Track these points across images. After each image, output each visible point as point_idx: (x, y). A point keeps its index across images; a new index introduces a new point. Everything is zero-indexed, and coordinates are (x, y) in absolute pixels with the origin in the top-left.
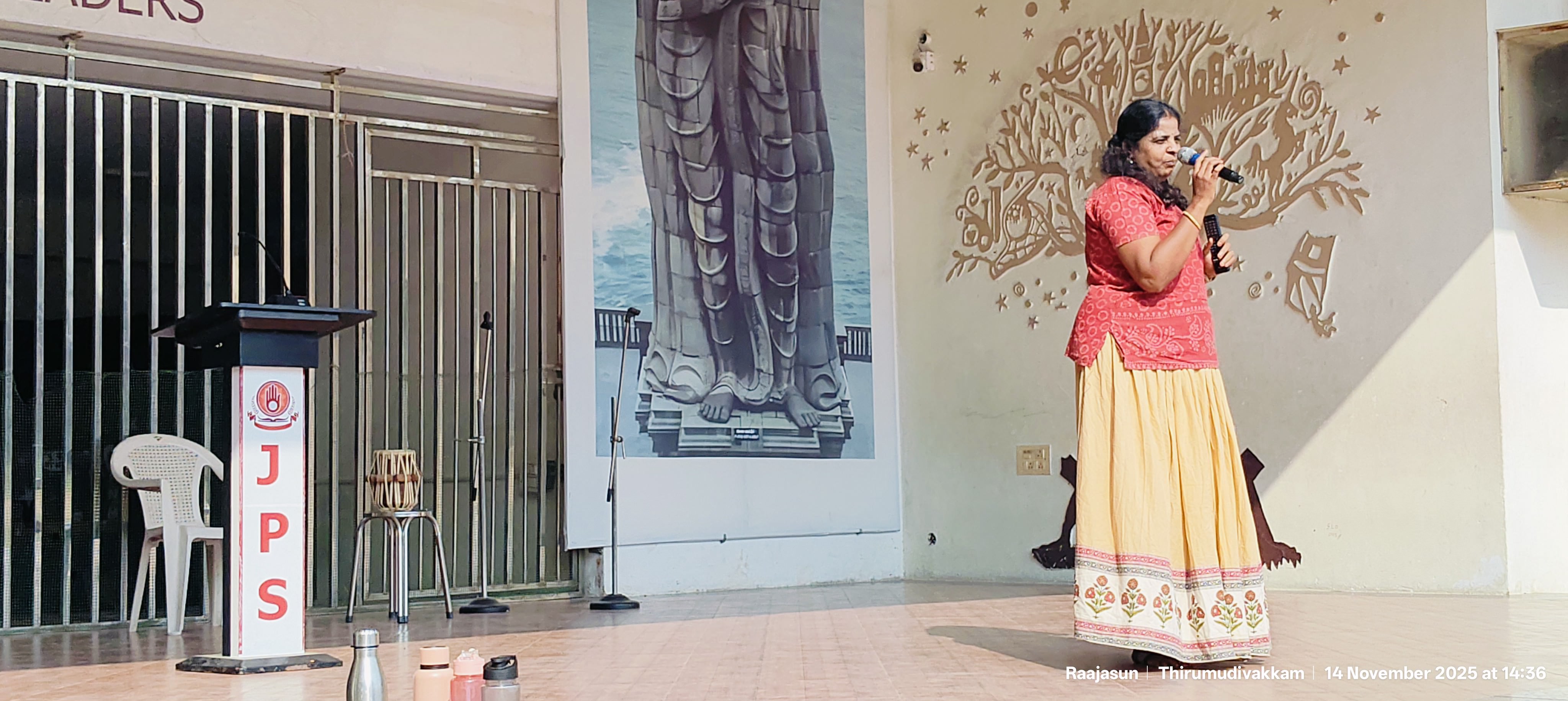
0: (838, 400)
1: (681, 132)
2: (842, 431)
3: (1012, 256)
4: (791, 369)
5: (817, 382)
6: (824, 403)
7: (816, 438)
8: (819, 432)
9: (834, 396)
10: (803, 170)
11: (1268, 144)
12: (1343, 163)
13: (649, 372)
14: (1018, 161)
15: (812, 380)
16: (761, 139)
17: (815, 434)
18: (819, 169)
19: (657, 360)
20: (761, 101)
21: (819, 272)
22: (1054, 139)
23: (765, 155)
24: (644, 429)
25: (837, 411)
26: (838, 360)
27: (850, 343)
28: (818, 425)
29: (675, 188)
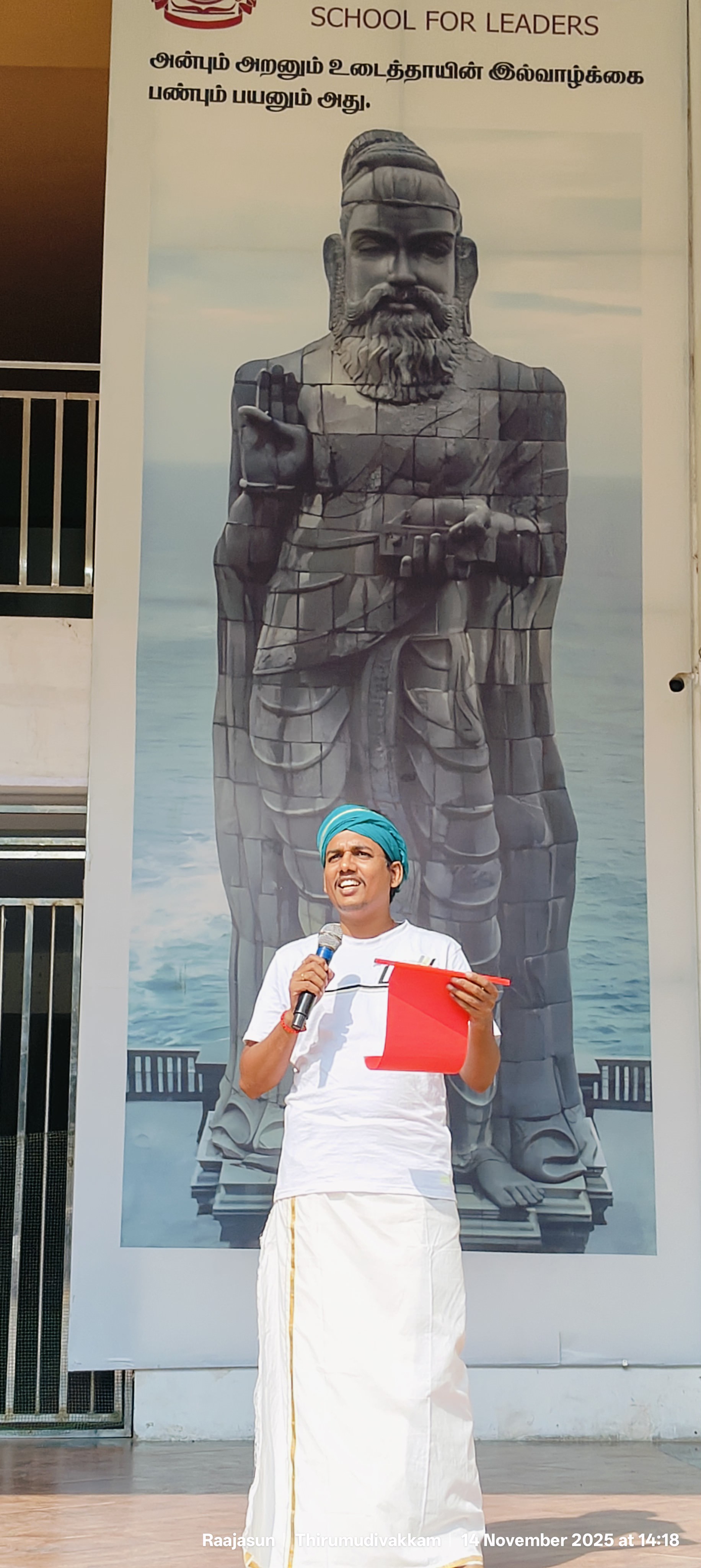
0: (580, 1167)
1: (289, 812)
2: (588, 1212)
4: (483, 1124)
5: (536, 1142)
6: (548, 1171)
7: (533, 1222)
8: (538, 1214)
9: (573, 1161)
13: (218, 1132)
16: (433, 810)
17: (532, 1218)
18: (549, 841)
19: (231, 1116)
20: (436, 759)
23: (442, 831)
24: (205, 1210)
25: (579, 1184)
26: (581, 1108)
27: (605, 1083)
28: (538, 1204)
29: (275, 885)
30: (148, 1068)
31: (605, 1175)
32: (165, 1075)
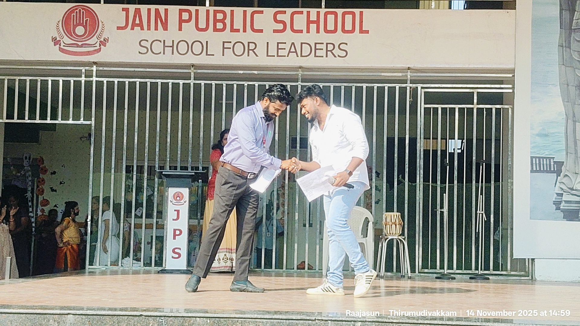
13: (562, 184)
19: (566, 178)
30: (537, 162)
32: (543, 164)
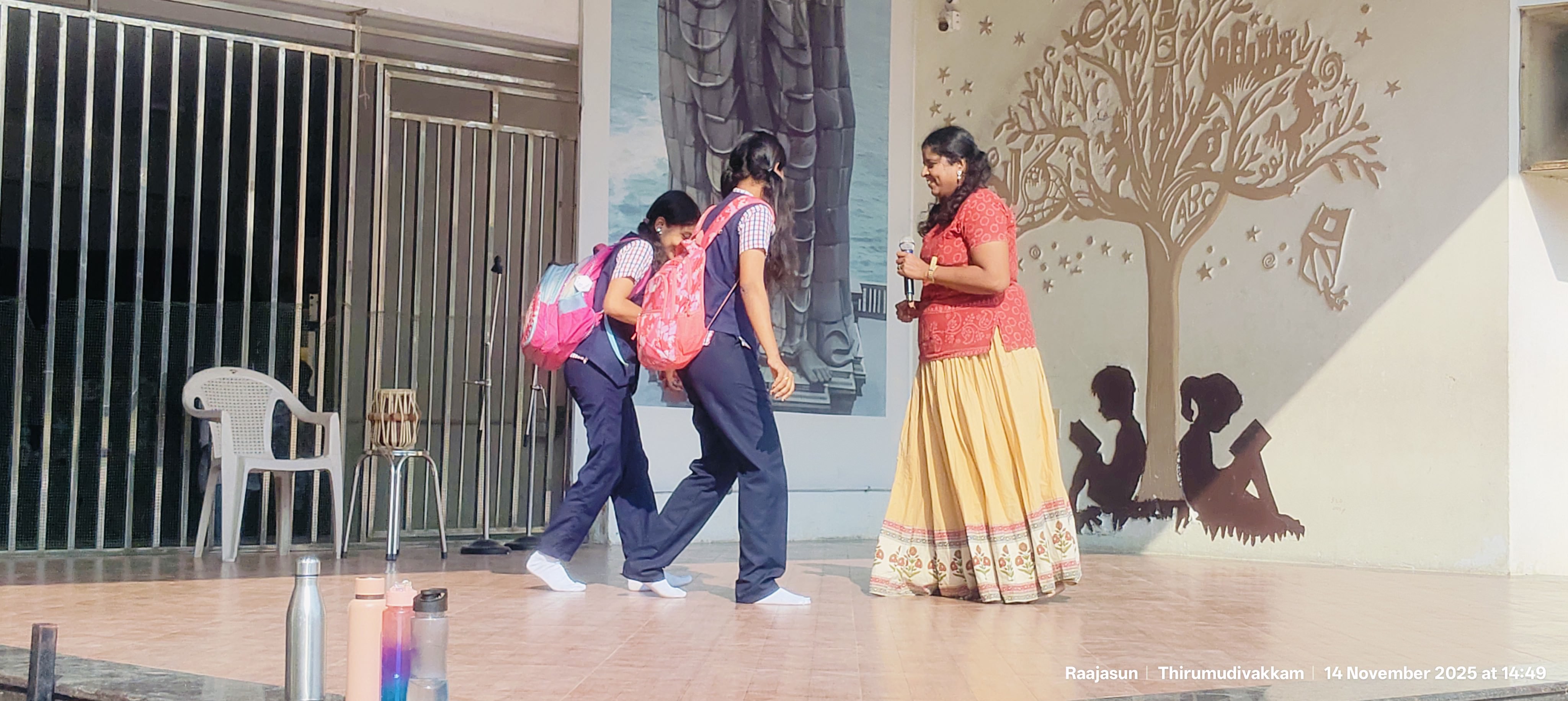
0: (850, 357)
1: (702, 84)
2: (854, 387)
3: (1030, 219)
4: (803, 324)
5: (830, 339)
6: (836, 359)
7: (826, 394)
8: (829, 388)
9: (847, 352)
10: (824, 127)
11: (1288, 115)
12: (1362, 135)
14: (1039, 124)
15: (825, 335)
16: (782, 94)
17: (826, 390)
18: (840, 124)
20: (784, 56)
21: (836, 229)
22: (1075, 102)
23: (786, 110)
24: (653, 379)
26: (852, 316)
27: (865, 300)
28: (829, 381)
29: (693, 139)
31: (862, 363)
